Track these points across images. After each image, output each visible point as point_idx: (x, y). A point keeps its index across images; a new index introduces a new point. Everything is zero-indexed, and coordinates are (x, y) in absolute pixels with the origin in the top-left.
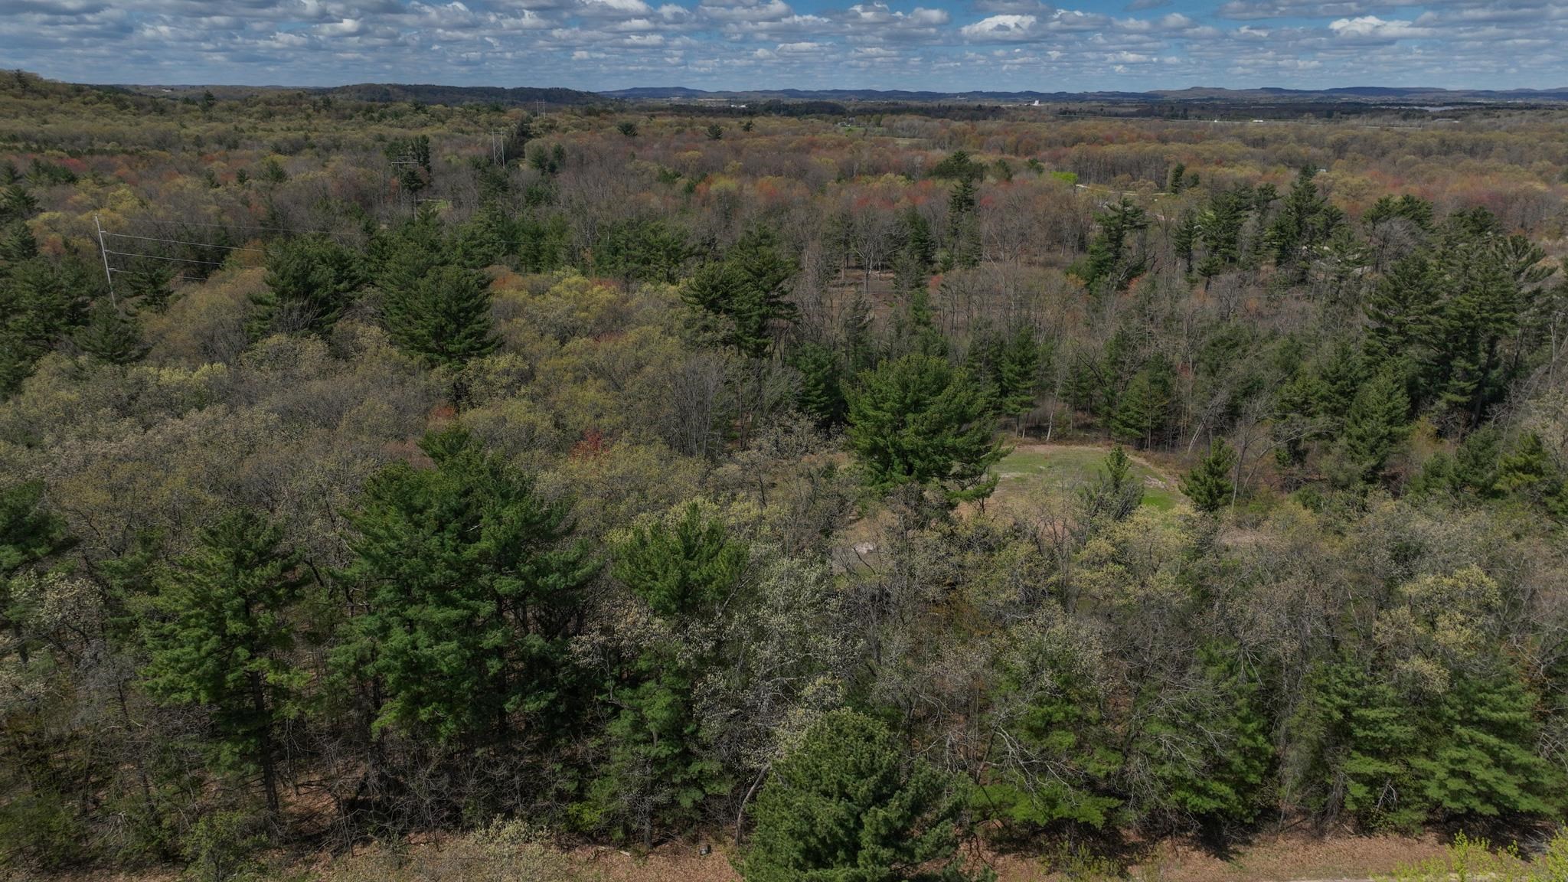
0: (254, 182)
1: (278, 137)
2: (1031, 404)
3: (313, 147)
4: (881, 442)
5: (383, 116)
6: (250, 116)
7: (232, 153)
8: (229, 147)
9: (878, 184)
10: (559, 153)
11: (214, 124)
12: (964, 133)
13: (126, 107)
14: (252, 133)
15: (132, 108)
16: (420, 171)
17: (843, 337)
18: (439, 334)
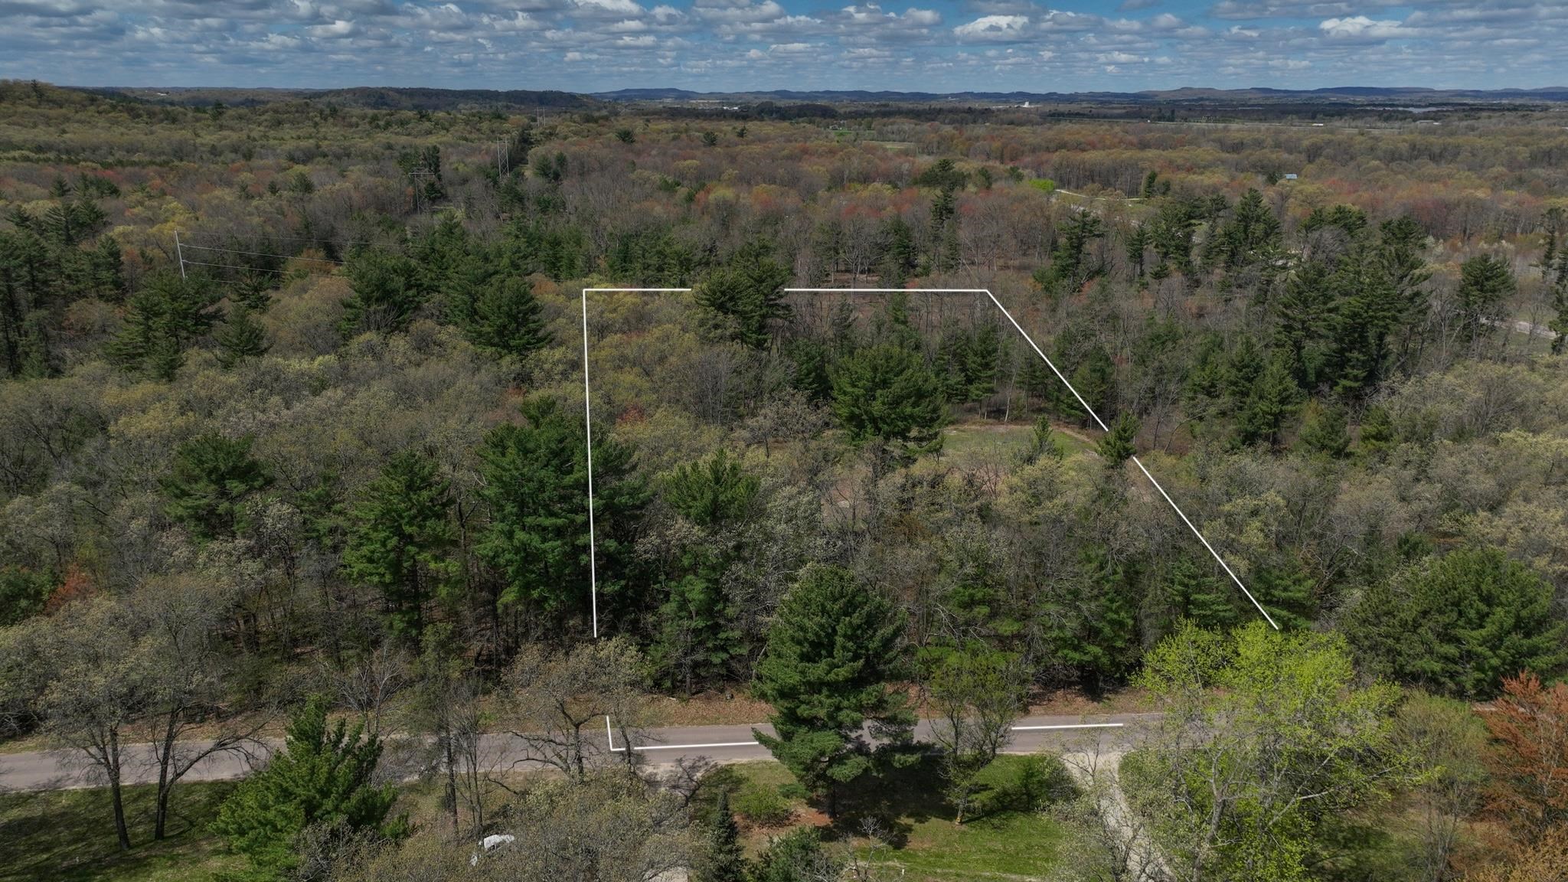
0: (285, 193)
1: (290, 145)
2: (991, 390)
3: (325, 156)
4: (857, 411)
5: (388, 125)
6: (260, 124)
7: (252, 163)
8: (246, 157)
9: (867, 192)
10: (561, 160)
11: (226, 133)
12: (952, 139)
13: (139, 116)
15: (145, 117)
17: (830, 334)
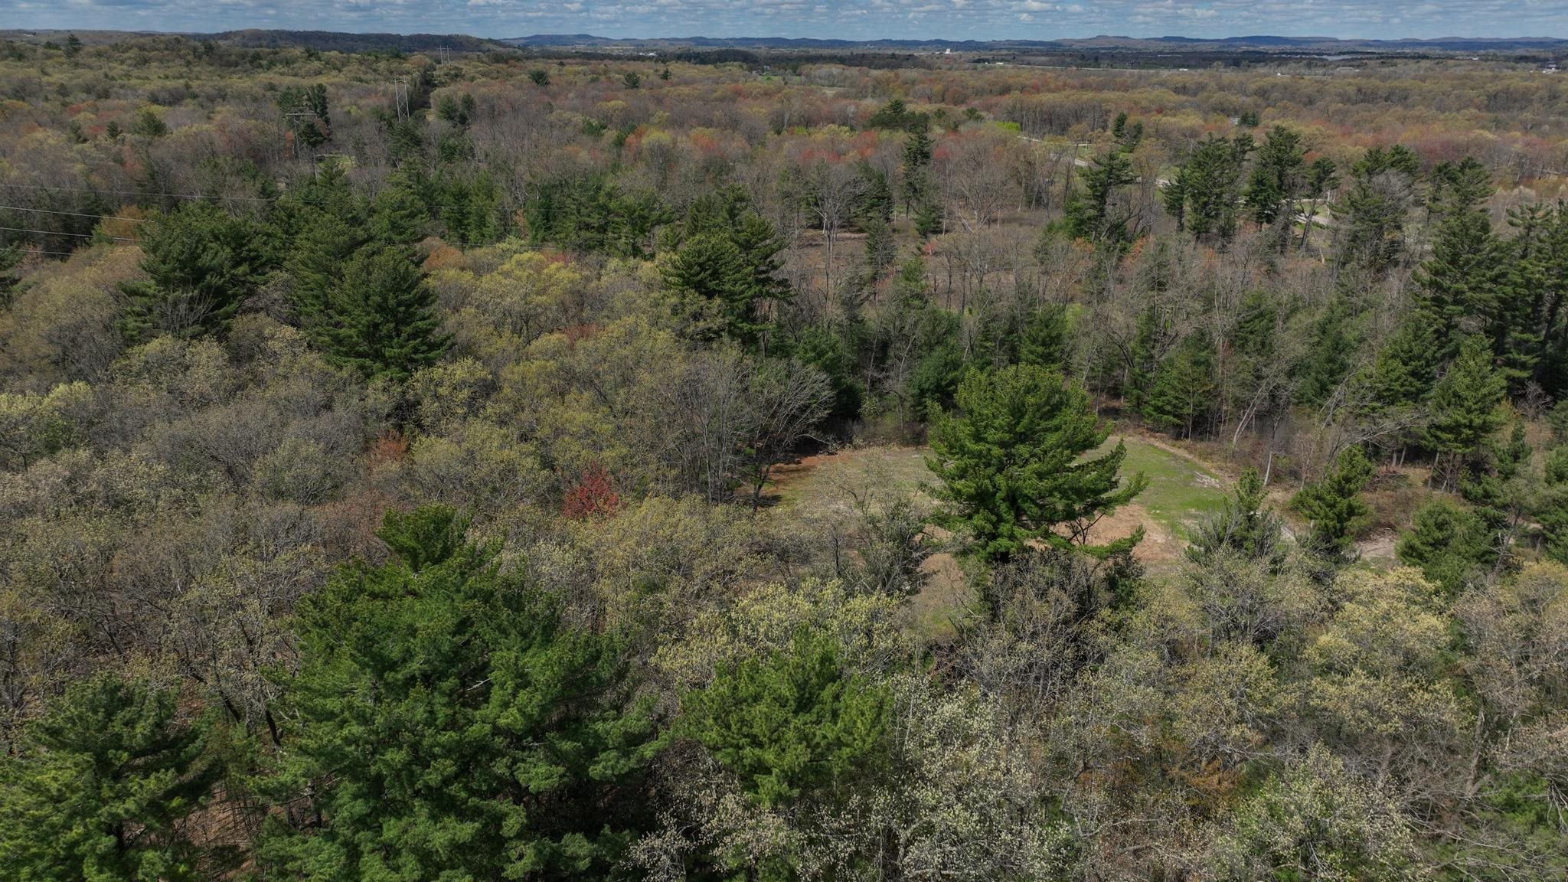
0: (128, 136)
1: (155, 85)
3: (195, 96)
5: (272, 64)
6: (122, 62)
7: (101, 103)
8: (99, 97)
9: (821, 135)
11: (81, 71)
12: (888, 82)
14: (126, 82)
16: (319, 122)
18: (371, 333)
